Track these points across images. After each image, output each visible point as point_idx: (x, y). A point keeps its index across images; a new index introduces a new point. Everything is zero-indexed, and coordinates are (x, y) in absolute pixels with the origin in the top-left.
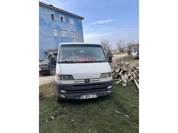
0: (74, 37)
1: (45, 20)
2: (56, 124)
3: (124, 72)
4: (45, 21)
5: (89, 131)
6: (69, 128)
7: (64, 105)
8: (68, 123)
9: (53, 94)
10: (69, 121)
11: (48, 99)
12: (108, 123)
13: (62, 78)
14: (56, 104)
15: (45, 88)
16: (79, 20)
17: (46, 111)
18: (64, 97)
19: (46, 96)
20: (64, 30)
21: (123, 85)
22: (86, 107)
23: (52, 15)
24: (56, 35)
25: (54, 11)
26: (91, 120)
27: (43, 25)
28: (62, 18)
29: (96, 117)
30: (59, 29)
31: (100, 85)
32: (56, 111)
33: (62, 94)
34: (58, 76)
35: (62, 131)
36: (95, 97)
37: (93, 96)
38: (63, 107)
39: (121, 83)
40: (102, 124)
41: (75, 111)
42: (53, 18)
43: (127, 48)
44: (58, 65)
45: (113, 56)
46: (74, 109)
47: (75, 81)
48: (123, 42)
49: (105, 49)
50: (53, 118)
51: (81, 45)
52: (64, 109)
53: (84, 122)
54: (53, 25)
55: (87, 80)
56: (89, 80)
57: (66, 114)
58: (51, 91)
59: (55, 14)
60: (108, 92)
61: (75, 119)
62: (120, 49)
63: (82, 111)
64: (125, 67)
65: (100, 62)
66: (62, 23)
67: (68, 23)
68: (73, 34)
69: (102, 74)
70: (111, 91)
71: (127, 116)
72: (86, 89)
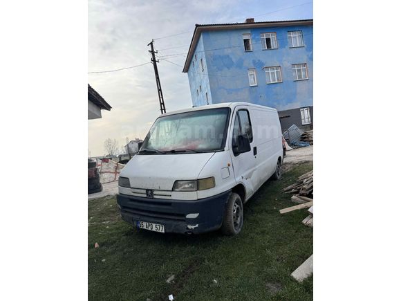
1: (231, 56)
4: (231, 59)
20: (272, 68)
23: (246, 41)
24: (252, 82)
25: (249, 32)
27: (226, 69)
30: (260, 67)
31: (170, 207)
36: (160, 231)
37: (158, 227)
42: (247, 48)
47: (134, 190)
54: (248, 62)
59: (252, 36)
65: (197, 152)
67: (284, 47)
68: (299, 71)
69: (177, 181)
70: (197, 226)
71: (171, 298)
72: (145, 209)
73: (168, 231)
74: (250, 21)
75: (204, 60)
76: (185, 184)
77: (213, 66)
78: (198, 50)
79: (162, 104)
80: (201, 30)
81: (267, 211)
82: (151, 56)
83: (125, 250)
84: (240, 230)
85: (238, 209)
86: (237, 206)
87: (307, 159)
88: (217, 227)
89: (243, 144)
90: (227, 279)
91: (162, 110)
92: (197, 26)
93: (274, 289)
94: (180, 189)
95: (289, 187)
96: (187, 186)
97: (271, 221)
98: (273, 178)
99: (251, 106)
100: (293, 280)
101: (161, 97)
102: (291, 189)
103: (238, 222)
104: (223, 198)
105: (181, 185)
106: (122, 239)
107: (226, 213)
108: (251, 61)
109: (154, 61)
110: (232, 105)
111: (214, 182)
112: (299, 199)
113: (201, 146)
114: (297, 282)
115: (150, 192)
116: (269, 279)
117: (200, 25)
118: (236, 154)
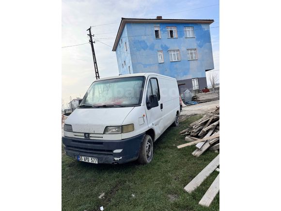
0: (192, 57)
1: (146, 41)
4: (146, 43)
16: (204, 27)
20: (174, 51)
23: (156, 31)
24: (161, 60)
25: (159, 25)
27: (142, 50)
28: (171, 32)
30: (166, 50)
31: (102, 146)
36: (95, 163)
37: (93, 160)
42: (157, 36)
47: (75, 134)
54: (158, 45)
59: (161, 28)
65: (122, 107)
66: (171, 40)
67: (182, 37)
68: (191, 53)
69: (107, 127)
70: (121, 158)
71: (102, 208)
72: (84, 147)
73: (100, 162)
74: (159, 18)
75: (128, 43)
76: (113, 129)
77: (134, 48)
78: (123, 36)
79: (97, 72)
80: (125, 22)
81: (168, 147)
82: (89, 38)
83: (69, 177)
84: (151, 160)
85: (149, 146)
86: (149, 144)
87: (196, 113)
88: (135, 158)
89: (153, 101)
90: (142, 193)
91: (97, 77)
92: (123, 19)
93: (172, 199)
94: (109, 132)
95: (184, 131)
96: (114, 130)
97: (171, 154)
98: (173, 125)
99: (159, 76)
100: (185, 192)
101: (96, 68)
102: (185, 132)
103: (150, 155)
104: (140, 138)
105: (110, 130)
106: (66, 169)
107: (142, 148)
108: (160, 46)
109: (91, 42)
110: (146, 75)
111: (133, 127)
112: (190, 139)
113: (125, 103)
114: (188, 193)
115: (87, 135)
116: (170, 192)
117: (125, 19)
118: (149, 108)
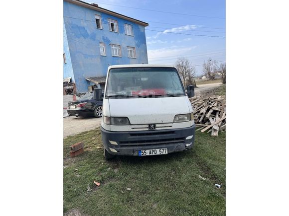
0: (131, 55)
1: (86, 29)
2: (103, 193)
3: (215, 112)
4: (86, 31)
5: (155, 206)
6: (123, 201)
7: (116, 164)
8: (121, 193)
9: (98, 147)
10: (123, 189)
11: (91, 155)
12: (185, 195)
13: (112, 122)
14: (103, 162)
15: (86, 137)
16: (140, 27)
17: (88, 173)
18: (116, 151)
19: (87, 149)
21: (212, 134)
22: (151, 169)
23: (97, 20)
24: (103, 53)
25: (100, 14)
26: (157, 189)
27: (83, 38)
28: (112, 25)
29: (167, 186)
30: (108, 43)
31: (173, 135)
32: (103, 174)
33: (112, 146)
34: (105, 118)
35: (112, 205)
36: (164, 153)
37: (162, 151)
38: (114, 168)
39: (210, 131)
40: (176, 198)
41: (132, 174)
42: (98, 25)
43: (220, 72)
44: (105, 101)
45: (197, 86)
46: (132, 171)
47: (133, 126)
48: (215, 62)
49: (183, 74)
50: (98, 184)
51: (143, 69)
52: (116, 171)
53: (146, 192)
54: (99, 37)
55: (152, 126)
56: (155, 126)
57: (118, 179)
58: (95, 142)
59: (102, 18)
60: (187, 145)
61: (132, 188)
62: (209, 74)
63: (144, 175)
64: (216, 104)
65: (173, 96)
66: (113, 33)
67: (122, 33)
68: (131, 51)
69: (176, 115)
70: (191, 143)
73: (170, 152)
74: (96, 6)
77: (72, 33)
